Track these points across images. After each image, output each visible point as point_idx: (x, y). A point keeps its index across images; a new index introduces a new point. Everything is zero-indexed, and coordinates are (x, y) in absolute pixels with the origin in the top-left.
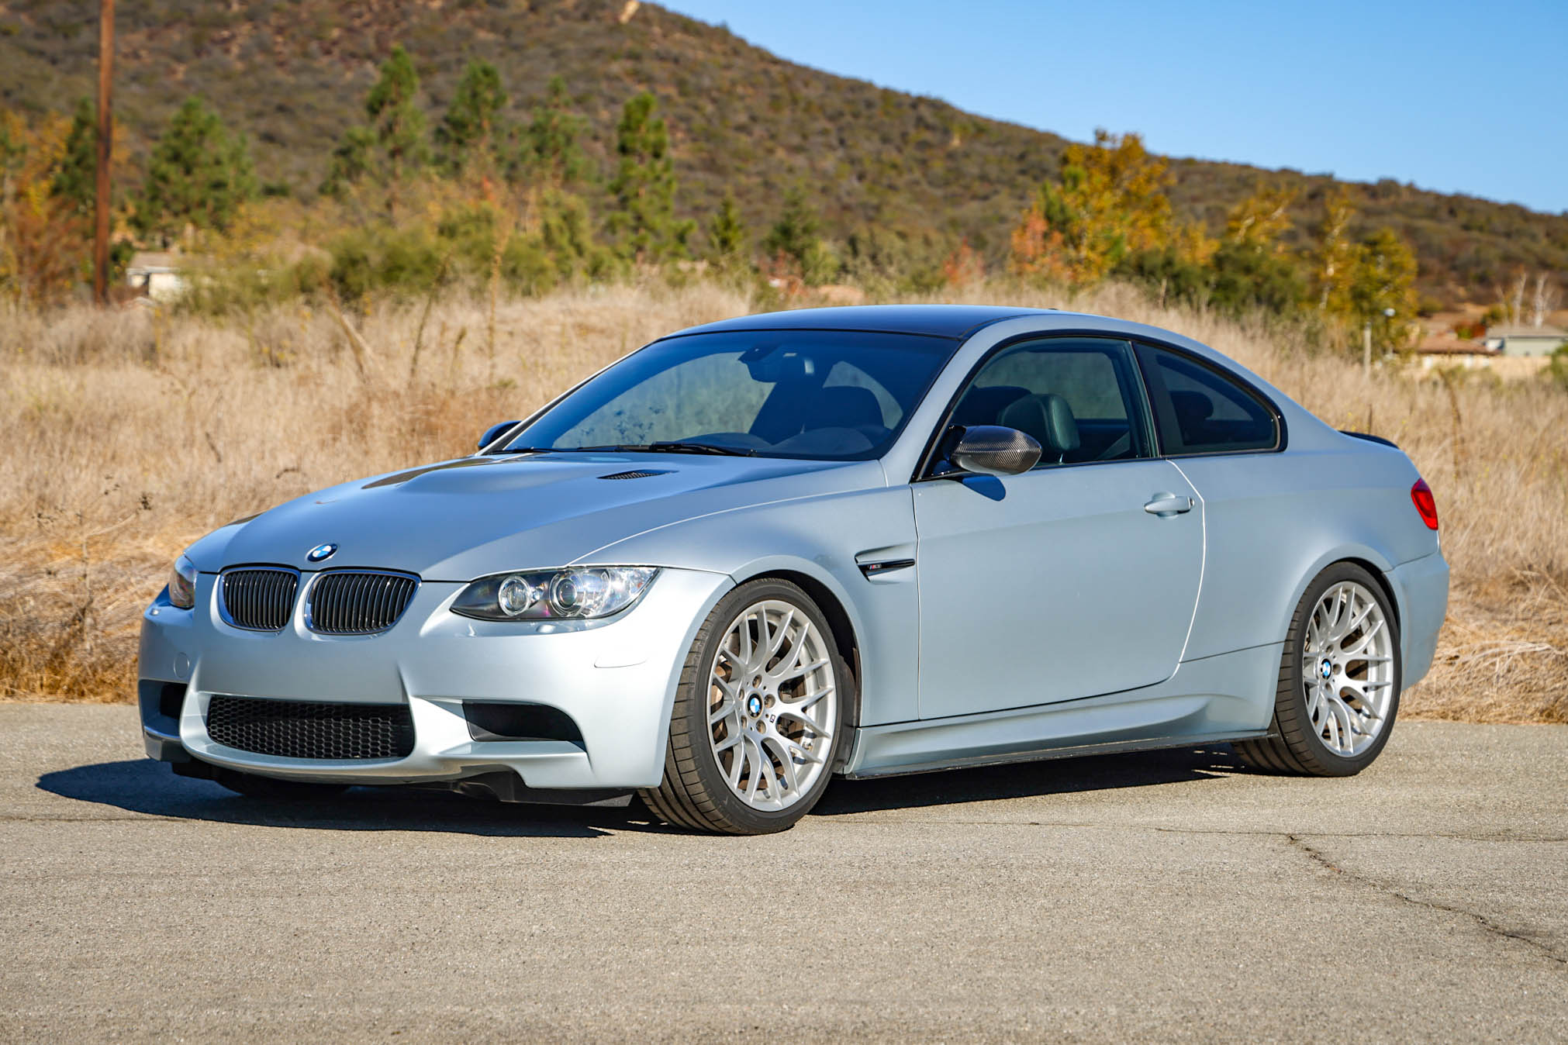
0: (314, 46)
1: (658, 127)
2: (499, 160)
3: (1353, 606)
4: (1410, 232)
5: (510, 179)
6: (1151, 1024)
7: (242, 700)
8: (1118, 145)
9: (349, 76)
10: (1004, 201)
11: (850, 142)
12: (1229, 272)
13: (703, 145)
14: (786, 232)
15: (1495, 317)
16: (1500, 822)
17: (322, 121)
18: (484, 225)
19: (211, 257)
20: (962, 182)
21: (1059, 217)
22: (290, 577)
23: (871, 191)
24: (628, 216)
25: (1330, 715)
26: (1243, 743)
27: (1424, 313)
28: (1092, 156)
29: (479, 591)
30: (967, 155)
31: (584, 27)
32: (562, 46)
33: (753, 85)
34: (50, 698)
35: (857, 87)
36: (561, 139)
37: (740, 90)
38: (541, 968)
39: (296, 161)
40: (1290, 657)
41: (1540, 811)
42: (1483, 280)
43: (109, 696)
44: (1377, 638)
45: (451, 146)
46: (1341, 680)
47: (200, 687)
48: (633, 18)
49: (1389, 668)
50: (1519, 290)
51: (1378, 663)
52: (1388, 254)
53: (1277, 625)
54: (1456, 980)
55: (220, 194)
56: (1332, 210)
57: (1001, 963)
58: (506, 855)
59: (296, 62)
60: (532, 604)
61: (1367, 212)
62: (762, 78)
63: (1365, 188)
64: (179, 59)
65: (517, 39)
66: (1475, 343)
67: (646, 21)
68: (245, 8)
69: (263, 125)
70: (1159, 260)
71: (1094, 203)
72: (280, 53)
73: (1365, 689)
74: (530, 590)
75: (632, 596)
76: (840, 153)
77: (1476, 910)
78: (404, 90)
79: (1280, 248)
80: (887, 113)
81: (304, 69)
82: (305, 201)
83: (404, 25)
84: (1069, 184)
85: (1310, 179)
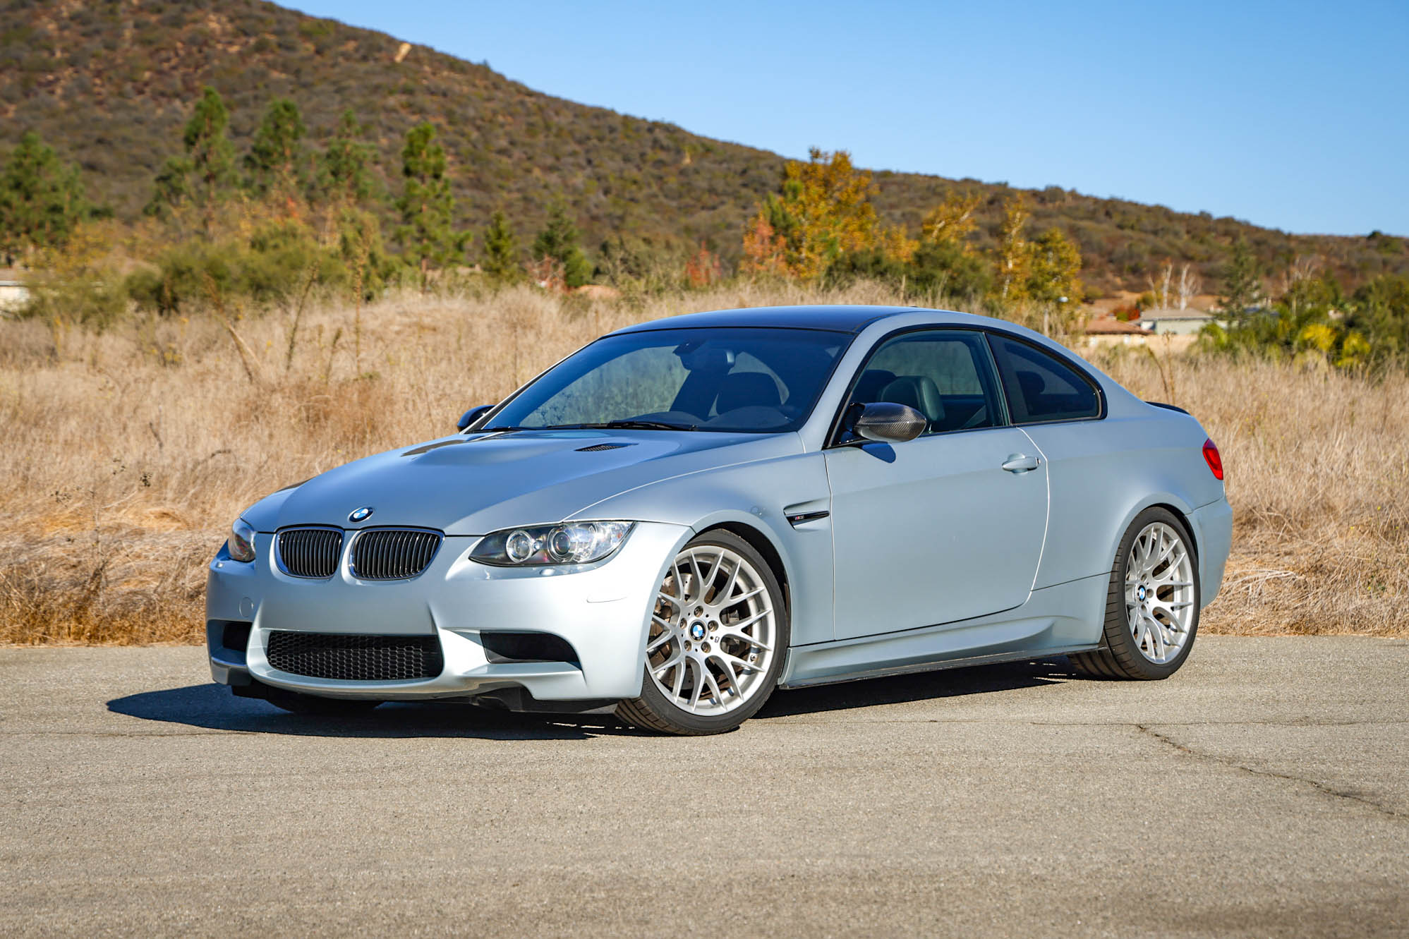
0: (128, 87)
1: (437, 152)
2: (300, 183)
3: (1162, 543)
4: (1074, 231)
5: (311, 200)
6: (1096, 866)
7: (297, 635)
8: (830, 162)
9: (160, 112)
10: (730, 210)
11: (596, 162)
12: (928, 268)
13: (469, 166)
14: (550, 240)
15: (1146, 302)
16: (1297, 712)
17: (136, 151)
18: (290, 239)
19: (51, 271)
20: (693, 194)
21: (783, 224)
22: (335, 535)
23: (615, 204)
24: (413, 228)
25: (1146, 631)
26: (1077, 655)
27: (1088, 300)
28: (808, 171)
29: (491, 543)
30: (697, 172)
31: (363, 67)
32: (345, 84)
33: (511, 115)
34: (77, 642)
35: (601, 114)
36: (354, 164)
37: (500, 119)
38: (602, 837)
39: (116, 187)
40: (1115, 586)
41: (1326, 702)
42: (1135, 271)
43: (125, 640)
44: (1181, 568)
45: (257, 172)
46: (1154, 602)
47: (263, 624)
48: (406, 58)
49: (1191, 590)
50: (1166, 279)
51: (1182, 587)
52: (1057, 251)
53: (1105, 558)
54: (1316, 829)
55: (57, 217)
56: (1010, 214)
57: (958, 825)
58: (526, 754)
59: (113, 101)
60: (534, 553)
61: (1037, 215)
62: (519, 109)
63: (1034, 194)
64: (10, 100)
65: (306, 78)
66: (1130, 325)
67: (418, 61)
68: (67, 55)
69: (85, 156)
70: (870, 259)
71: (811, 210)
72: (99, 94)
73: (1172, 608)
74: (532, 541)
75: (614, 545)
76: (589, 171)
77: (1308, 777)
78: (216, 124)
79: (968, 247)
80: (628, 137)
81: (119, 107)
82: (129, 222)
83: (207, 67)
84: (790, 196)
85: (988, 187)
